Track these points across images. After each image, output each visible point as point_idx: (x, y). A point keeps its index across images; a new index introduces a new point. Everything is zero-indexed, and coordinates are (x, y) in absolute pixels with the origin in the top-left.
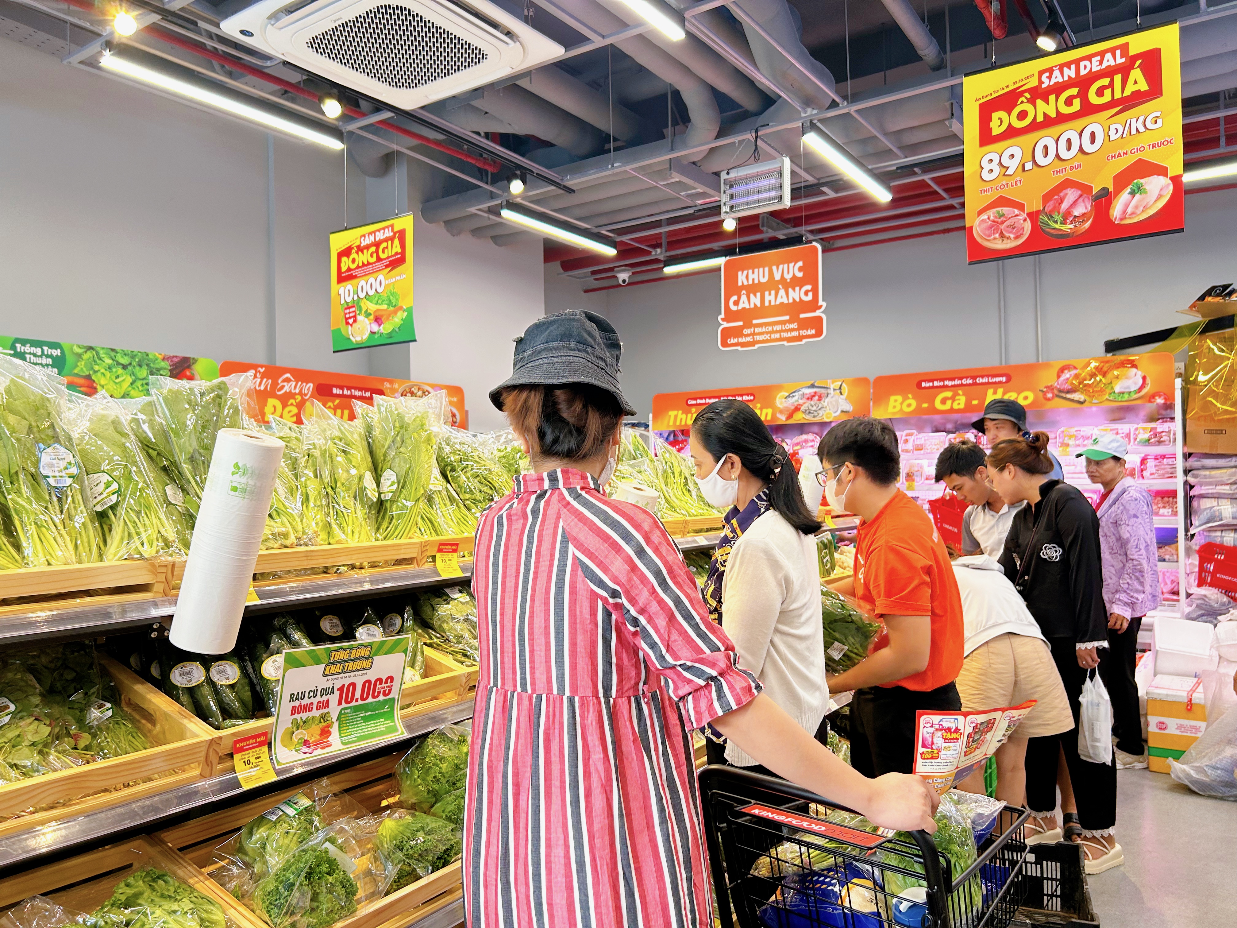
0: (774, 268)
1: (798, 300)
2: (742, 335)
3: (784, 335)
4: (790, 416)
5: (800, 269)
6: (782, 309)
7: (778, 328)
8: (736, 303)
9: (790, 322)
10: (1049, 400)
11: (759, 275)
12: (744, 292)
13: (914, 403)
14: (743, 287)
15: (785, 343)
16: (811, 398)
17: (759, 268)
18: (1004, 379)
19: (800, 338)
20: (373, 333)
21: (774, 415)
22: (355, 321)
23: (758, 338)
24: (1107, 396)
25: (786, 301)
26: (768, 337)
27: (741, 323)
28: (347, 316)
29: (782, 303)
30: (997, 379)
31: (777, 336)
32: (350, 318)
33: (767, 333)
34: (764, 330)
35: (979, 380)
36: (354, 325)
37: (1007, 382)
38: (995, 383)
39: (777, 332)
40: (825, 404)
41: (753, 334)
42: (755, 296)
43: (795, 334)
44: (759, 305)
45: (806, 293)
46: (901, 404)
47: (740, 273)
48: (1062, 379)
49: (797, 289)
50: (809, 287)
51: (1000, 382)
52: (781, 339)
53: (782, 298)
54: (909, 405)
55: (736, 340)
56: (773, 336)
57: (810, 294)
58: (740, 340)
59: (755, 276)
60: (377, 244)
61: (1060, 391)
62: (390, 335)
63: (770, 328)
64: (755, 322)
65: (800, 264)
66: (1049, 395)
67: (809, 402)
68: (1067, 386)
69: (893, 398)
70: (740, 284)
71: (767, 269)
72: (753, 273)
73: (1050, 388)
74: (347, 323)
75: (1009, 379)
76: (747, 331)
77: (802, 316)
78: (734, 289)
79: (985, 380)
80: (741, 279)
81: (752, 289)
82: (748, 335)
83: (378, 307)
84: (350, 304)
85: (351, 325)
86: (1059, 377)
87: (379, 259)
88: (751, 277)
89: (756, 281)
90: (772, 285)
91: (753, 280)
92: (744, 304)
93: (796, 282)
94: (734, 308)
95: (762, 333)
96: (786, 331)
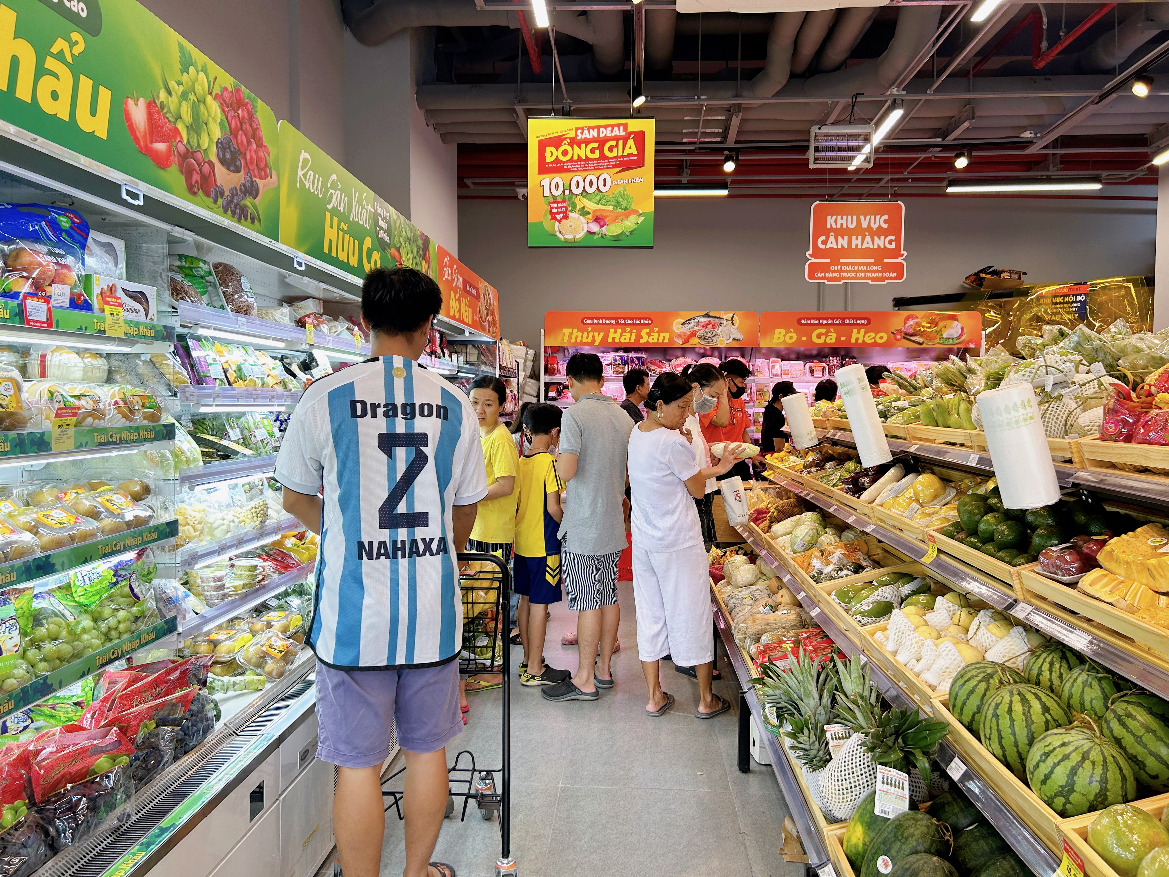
0: (862, 217)
1: (882, 247)
2: (829, 271)
3: (870, 275)
4: (687, 341)
5: (885, 222)
6: (867, 253)
7: (864, 268)
8: (824, 242)
9: (874, 264)
10: (898, 340)
11: (847, 221)
12: (832, 233)
13: (795, 337)
14: (832, 229)
15: (870, 282)
16: (706, 326)
17: (847, 215)
18: (866, 322)
19: (883, 279)
20: (590, 233)
21: (670, 339)
22: (566, 217)
23: (845, 275)
24: (938, 340)
25: (872, 247)
26: (853, 275)
27: (828, 261)
28: (554, 210)
29: (868, 248)
30: (861, 322)
31: (863, 275)
32: (559, 213)
33: (853, 271)
34: (850, 268)
35: (847, 321)
36: (563, 221)
37: (868, 324)
38: (859, 324)
39: (862, 271)
40: (719, 332)
41: (840, 271)
42: (843, 239)
43: (879, 275)
44: (846, 247)
45: (890, 242)
46: (785, 336)
47: (829, 217)
48: (907, 325)
49: (882, 238)
50: (893, 238)
51: (863, 324)
52: (865, 278)
53: (868, 243)
54: (791, 338)
55: (823, 275)
56: (858, 275)
57: (894, 243)
58: (827, 275)
59: (844, 222)
60: (602, 142)
61: (906, 334)
62: (617, 238)
63: (856, 268)
64: (842, 261)
65: (886, 217)
66: (899, 337)
67: (704, 329)
68: (911, 331)
69: (777, 331)
70: (829, 226)
71: (855, 217)
72: (842, 219)
73: (899, 331)
74: (554, 218)
75: (869, 322)
76: (834, 268)
77: (885, 260)
78: (822, 230)
79: (851, 322)
80: (830, 222)
81: (840, 232)
82: (834, 271)
83: (599, 207)
84: (558, 199)
85: (560, 221)
86: (905, 323)
87: (602, 156)
88: (839, 222)
89: (844, 226)
90: (859, 231)
91: (842, 224)
92: (832, 243)
93: (880, 232)
94: (822, 247)
95: (849, 271)
96: (872, 272)
